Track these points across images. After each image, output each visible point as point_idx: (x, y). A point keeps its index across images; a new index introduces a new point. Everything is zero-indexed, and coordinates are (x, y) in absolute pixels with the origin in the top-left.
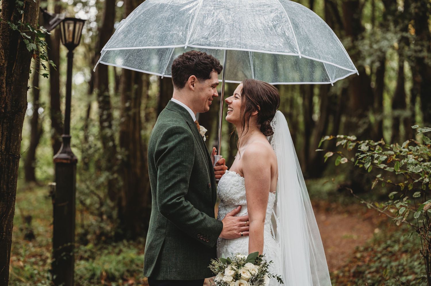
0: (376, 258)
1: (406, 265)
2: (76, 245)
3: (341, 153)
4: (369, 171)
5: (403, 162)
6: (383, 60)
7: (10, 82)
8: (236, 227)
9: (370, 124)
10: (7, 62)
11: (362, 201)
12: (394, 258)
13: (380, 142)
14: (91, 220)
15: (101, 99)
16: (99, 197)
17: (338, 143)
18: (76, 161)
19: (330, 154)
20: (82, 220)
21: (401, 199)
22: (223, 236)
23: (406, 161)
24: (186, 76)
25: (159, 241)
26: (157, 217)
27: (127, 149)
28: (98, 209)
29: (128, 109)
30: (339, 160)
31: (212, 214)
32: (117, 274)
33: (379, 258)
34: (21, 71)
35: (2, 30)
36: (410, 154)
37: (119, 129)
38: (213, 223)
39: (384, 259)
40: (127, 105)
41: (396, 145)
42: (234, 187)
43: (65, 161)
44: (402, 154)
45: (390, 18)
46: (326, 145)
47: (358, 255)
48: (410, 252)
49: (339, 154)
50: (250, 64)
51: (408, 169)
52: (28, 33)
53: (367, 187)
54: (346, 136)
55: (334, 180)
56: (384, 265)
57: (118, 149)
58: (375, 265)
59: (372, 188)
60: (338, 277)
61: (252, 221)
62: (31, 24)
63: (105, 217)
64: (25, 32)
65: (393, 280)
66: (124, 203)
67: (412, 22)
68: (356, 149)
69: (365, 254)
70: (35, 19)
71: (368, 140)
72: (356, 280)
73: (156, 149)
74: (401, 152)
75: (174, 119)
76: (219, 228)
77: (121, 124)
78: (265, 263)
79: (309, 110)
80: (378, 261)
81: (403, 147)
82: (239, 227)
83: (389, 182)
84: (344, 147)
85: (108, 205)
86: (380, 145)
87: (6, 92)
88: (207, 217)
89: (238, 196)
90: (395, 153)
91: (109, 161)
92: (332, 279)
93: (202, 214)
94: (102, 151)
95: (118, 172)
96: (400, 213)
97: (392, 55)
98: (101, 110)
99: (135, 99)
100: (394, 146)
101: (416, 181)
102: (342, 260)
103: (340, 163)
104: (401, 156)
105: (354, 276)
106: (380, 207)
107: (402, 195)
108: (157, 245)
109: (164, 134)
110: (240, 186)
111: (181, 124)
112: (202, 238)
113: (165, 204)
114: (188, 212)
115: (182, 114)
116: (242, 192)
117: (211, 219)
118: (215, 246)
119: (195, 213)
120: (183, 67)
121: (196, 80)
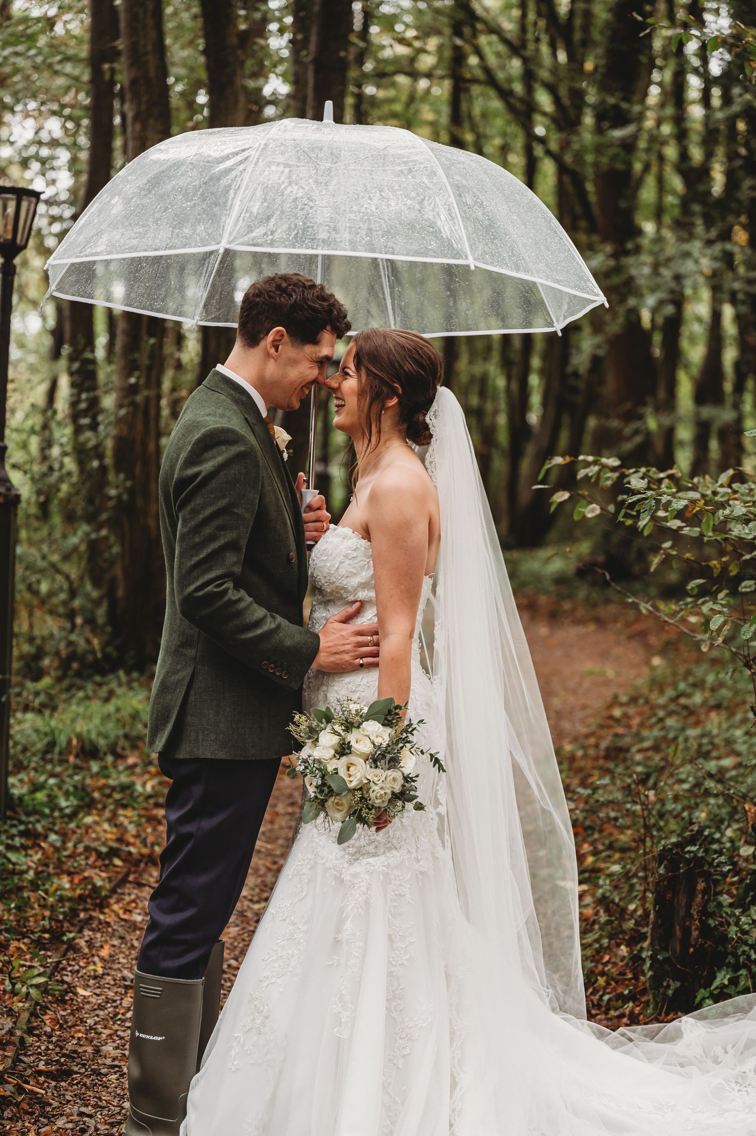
0: (654, 720)
1: (717, 736)
2: (15, 679)
3: (586, 493)
4: (646, 533)
5: (721, 513)
6: (678, 300)
8: (348, 647)
9: (648, 434)
11: (629, 597)
12: (692, 720)
13: (670, 472)
14: (50, 626)
15: (76, 366)
16: (67, 577)
17: (581, 474)
18: (18, 498)
19: (563, 495)
20: (31, 626)
21: (714, 596)
22: (320, 665)
23: (727, 512)
25: (181, 675)
26: (178, 621)
27: (130, 475)
28: (65, 603)
29: (132, 390)
30: (583, 510)
31: (298, 619)
32: (102, 742)
33: (661, 720)
36: (736, 499)
37: (113, 431)
38: (298, 638)
39: (670, 722)
40: (132, 380)
41: (704, 478)
42: (348, 562)
44: (717, 498)
45: (696, 208)
46: (553, 477)
47: (617, 712)
48: (727, 708)
49: (583, 497)
50: (384, 294)
51: (730, 530)
53: (636, 569)
54: (598, 458)
55: (570, 552)
56: (671, 735)
57: (111, 477)
58: (652, 735)
59: (652, 569)
60: (572, 758)
61: (386, 635)
63: (79, 621)
65: (688, 767)
66: (120, 593)
67: (743, 219)
68: (620, 487)
69: (631, 711)
71: (646, 467)
72: (611, 765)
73: (176, 476)
74: (715, 493)
75: (220, 411)
76: (312, 647)
77: (119, 421)
78: (410, 725)
79: (519, 405)
80: (659, 726)
81: (720, 482)
82: (355, 647)
83: (688, 559)
84: (593, 480)
85: (87, 596)
86: (671, 477)
88: (284, 622)
89: (355, 581)
90: (703, 496)
91: (90, 500)
92: (560, 763)
93: (273, 617)
94: (75, 479)
95: (108, 523)
96: (713, 626)
97: (695, 288)
98: (75, 391)
99: (149, 368)
100: (702, 480)
101: (748, 557)
102: (583, 721)
103: (584, 516)
104: (716, 502)
105: (607, 757)
106: (667, 611)
107: (715, 588)
108: (177, 683)
109: (195, 443)
110: (359, 559)
111: (232, 422)
112: (272, 668)
113: (190, 595)
114: (240, 614)
115: (236, 401)
116: (364, 574)
117: (294, 628)
118: (301, 688)
119: (256, 615)
120: (266, 304)
121: (286, 338)
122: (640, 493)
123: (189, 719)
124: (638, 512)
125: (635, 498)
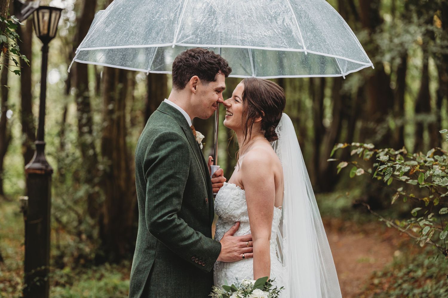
0: (396, 285)
1: (430, 292)
2: (51, 268)
3: (356, 163)
4: (389, 183)
5: (428, 173)
6: (405, 57)
8: (236, 248)
9: (389, 130)
11: (380, 218)
12: (416, 285)
13: (401, 151)
14: (68, 240)
15: (80, 100)
16: (77, 213)
17: (353, 152)
18: (51, 171)
19: (344, 164)
20: (58, 240)
21: (425, 217)
22: (222, 259)
23: (431, 172)
24: (187, 76)
25: (147, 264)
27: (110, 158)
28: (76, 228)
29: (111, 112)
30: (355, 171)
33: (400, 285)
36: (436, 165)
37: (101, 134)
38: (210, 244)
39: (405, 286)
40: (111, 107)
42: (234, 202)
43: (38, 172)
44: (426, 164)
45: (412, 7)
46: (339, 154)
47: (376, 281)
48: (436, 278)
49: (354, 165)
51: (434, 181)
53: (386, 203)
54: (362, 144)
55: (348, 195)
56: (406, 293)
57: (100, 158)
58: (395, 293)
59: (392, 203)
61: (256, 241)
63: (84, 237)
66: (106, 221)
67: (438, 12)
68: (374, 159)
69: (384, 280)
70: (5, 7)
71: (388, 148)
73: (145, 158)
74: (425, 162)
75: (167, 124)
76: (217, 249)
77: (103, 129)
79: (319, 115)
80: (399, 288)
81: (428, 156)
82: (240, 248)
83: (411, 197)
84: (360, 156)
85: (88, 223)
86: (401, 154)
88: (203, 236)
89: (239, 212)
90: (419, 163)
91: (89, 171)
93: (197, 233)
95: (99, 184)
96: (424, 233)
97: (414, 51)
98: (80, 113)
99: (119, 101)
100: (418, 155)
101: (443, 195)
102: (358, 287)
103: (356, 175)
104: (426, 166)
106: (401, 225)
107: (426, 212)
108: (145, 268)
109: (155, 141)
110: (240, 200)
111: (175, 129)
112: (197, 261)
113: (155, 221)
115: (176, 118)
116: (243, 208)
117: (208, 239)
118: (212, 271)
119: (189, 232)
120: (185, 65)
122: (385, 164)
123: (152, 288)
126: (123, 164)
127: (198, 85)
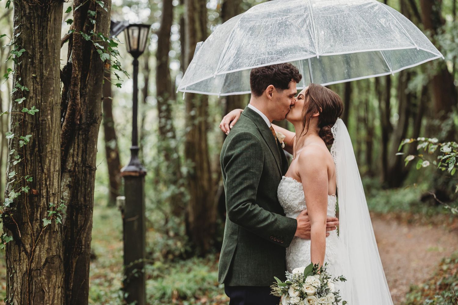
3: (422, 156)
4: (452, 174)
7: (84, 93)
10: (80, 73)
11: (446, 206)
16: (164, 213)
17: (419, 147)
18: (145, 173)
19: (411, 157)
24: (264, 85)
25: (231, 247)
27: (194, 160)
28: (163, 226)
29: (193, 118)
30: (421, 164)
32: (189, 293)
34: (94, 82)
35: (74, 40)
37: (184, 139)
40: (193, 113)
42: (292, 194)
43: (133, 174)
47: (445, 267)
49: (420, 158)
52: (101, 43)
54: (427, 139)
55: (417, 189)
57: (183, 161)
59: (456, 191)
60: (423, 290)
61: (313, 223)
62: (104, 34)
63: (171, 234)
64: (98, 42)
66: (191, 219)
68: (439, 152)
69: (452, 266)
70: (107, 28)
71: (450, 141)
72: (443, 292)
75: (245, 125)
77: (187, 134)
79: (386, 114)
84: (425, 150)
85: (174, 222)
87: (81, 103)
89: (297, 202)
91: (174, 173)
93: (274, 215)
95: (184, 185)
99: (201, 107)
102: (428, 273)
103: (422, 167)
105: (440, 289)
108: (230, 251)
112: (275, 239)
113: (232, 211)
114: (256, 215)
115: (255, 120)
119: (264, 215)
120: (262, 76)
121: (274, 89)
122: (448, 154)
124: (448, 164)
125: (445, 157)
126: (205, 165)
127: (273, 92)
